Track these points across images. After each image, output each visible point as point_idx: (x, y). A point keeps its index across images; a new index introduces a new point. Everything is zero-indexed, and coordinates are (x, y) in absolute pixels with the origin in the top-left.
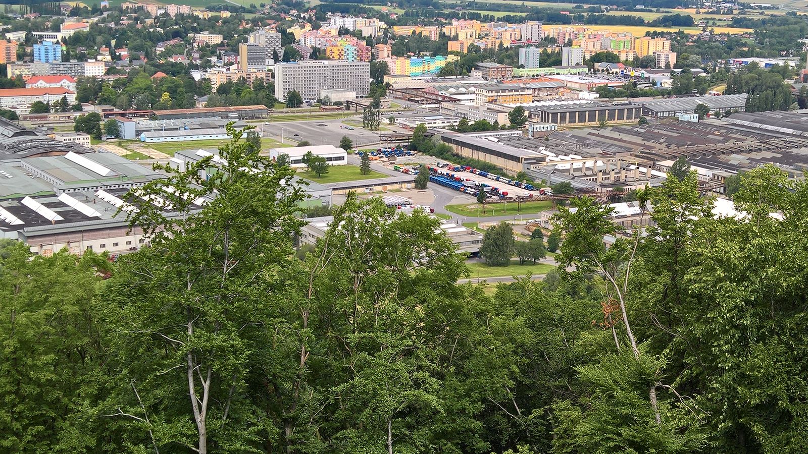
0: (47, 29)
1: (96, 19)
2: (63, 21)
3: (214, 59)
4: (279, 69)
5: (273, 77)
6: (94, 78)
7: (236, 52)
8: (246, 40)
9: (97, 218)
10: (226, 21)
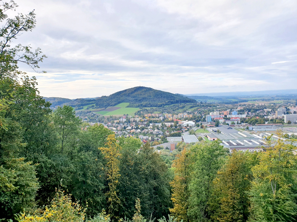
0: (235, 109)
1: (244, 107)
2: (238, 107)
3: (270, 114)
4: (285, 116)
5: (284, 117)
6: (244, 118)
7: (275, 112)
8: (277, 110)
9: (244, 145)
10: (272, 106)
